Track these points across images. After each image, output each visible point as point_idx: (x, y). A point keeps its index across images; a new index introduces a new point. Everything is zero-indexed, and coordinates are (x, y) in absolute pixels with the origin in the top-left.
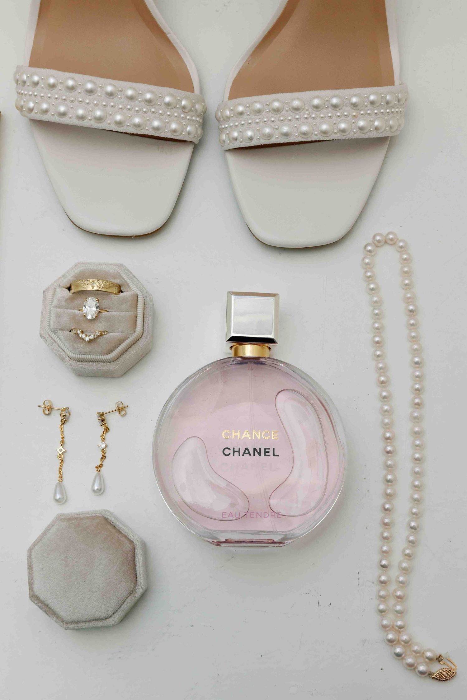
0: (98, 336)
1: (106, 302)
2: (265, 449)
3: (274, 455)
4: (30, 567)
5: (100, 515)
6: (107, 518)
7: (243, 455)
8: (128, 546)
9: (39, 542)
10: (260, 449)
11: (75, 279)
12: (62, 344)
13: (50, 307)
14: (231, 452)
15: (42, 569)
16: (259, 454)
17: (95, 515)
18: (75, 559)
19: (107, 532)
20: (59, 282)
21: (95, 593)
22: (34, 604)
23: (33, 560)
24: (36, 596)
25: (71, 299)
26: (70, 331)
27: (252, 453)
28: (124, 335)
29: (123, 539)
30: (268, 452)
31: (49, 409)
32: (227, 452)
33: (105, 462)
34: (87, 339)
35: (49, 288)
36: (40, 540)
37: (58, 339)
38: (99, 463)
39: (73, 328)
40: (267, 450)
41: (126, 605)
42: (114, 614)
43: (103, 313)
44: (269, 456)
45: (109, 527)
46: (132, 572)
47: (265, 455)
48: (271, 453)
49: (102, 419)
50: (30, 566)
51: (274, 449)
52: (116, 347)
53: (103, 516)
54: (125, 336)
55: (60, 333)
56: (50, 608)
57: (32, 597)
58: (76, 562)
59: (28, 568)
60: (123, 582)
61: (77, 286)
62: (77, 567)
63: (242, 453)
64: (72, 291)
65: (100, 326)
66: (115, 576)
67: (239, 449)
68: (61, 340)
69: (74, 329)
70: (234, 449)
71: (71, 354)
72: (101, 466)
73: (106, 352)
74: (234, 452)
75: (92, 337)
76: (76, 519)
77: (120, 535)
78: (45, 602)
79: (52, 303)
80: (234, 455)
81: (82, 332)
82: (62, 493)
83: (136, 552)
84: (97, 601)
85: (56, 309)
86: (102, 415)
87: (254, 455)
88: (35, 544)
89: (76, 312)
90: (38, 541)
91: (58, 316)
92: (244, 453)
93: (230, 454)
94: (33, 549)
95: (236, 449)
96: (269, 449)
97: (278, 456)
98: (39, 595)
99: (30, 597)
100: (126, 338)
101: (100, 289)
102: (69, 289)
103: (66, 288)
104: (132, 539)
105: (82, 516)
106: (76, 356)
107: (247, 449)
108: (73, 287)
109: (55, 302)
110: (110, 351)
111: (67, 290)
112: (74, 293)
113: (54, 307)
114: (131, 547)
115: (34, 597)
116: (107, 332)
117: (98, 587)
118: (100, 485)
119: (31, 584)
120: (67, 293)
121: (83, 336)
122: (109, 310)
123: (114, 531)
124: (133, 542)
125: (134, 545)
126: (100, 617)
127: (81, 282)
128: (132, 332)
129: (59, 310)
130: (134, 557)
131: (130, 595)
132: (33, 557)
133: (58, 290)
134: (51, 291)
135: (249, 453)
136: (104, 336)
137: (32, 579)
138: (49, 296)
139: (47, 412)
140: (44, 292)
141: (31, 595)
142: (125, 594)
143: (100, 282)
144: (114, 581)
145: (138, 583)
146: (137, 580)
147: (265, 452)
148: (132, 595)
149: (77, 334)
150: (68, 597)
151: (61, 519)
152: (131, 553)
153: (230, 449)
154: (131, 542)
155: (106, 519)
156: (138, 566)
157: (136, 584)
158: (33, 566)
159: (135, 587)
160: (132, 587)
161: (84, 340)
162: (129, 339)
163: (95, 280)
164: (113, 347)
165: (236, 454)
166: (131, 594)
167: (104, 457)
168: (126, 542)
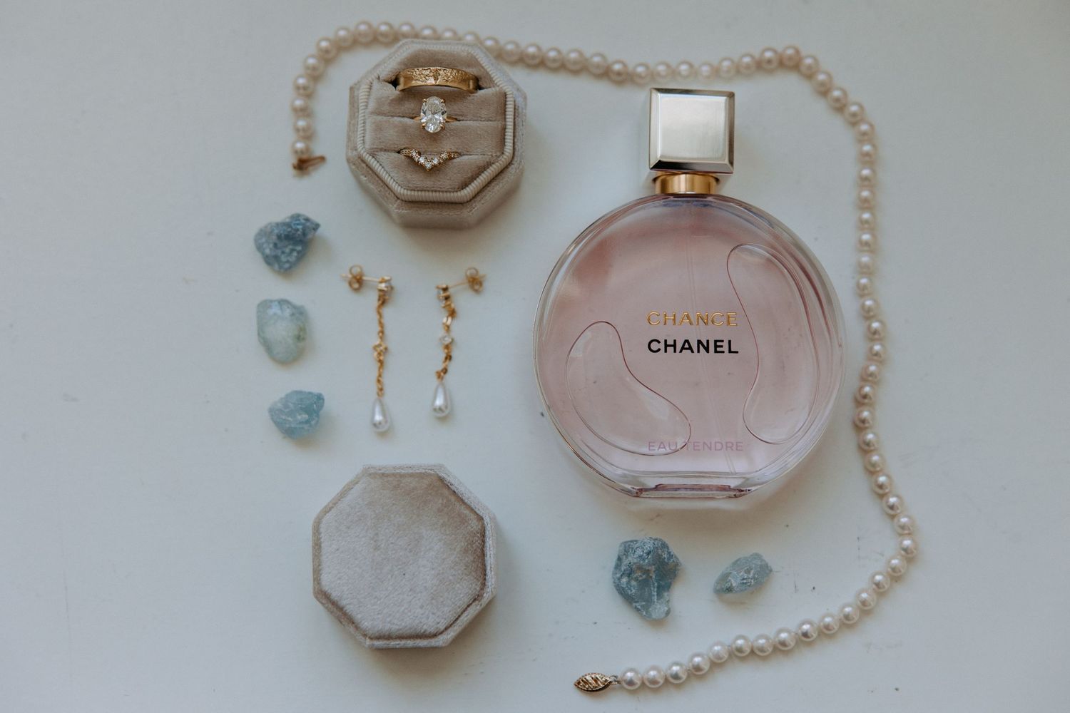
0: (446, 161)
1: (457, 108)
2: (716, 341)
3: (730, 351)
4: (317, 546)
5: (432, 472)
6: (444, 478)
7: (681, 351)
8: (474, 525)
9: (333, 507)
10: (708, 341)
11: (403, 67)
12: (385, 173)
13: (364, 112)
14: (662, 346)
15: (337, 550)
16: (707, 350)
17: (424, 471)
18: (391, 539)
19: (442, 500)
20: (378, 72)
21: (419, 595)
22: (320, 605)
23: (322, 535)
24: (325, 593)
25: (399, 101)
26: (399, 152)
27: (695, 349)
28: (487, 158)
29: (467, 512)
30: (722, 346)
31: (358, 282)
32: (655, 346)
33: (452, 366)
34: (428, 166)
35: (359, 82)
36: (335, 504)
37: (378, 164)
38: (440, 367)
39: (403, 147)
40: (718, 344)
41: (467, 616)
42: (446, 629)
43: (452, 123)
44: (723, 352)
45: (446, 492)
46: (479, 565)
47: (716, 351)
48: (726, 348)
49: (446, 295)
50: (316, 544)
51: (730, 342)
52: (473, 179)
53: (438, 474)
54: (488, 160)
55: (383, 156)
56: (345, 614)
57: (319, 593)
58: (392, 543)
59: (314, 548)
60: (466, 580)
61: (409, 79)
62: (394, 552)
63: (678, 348)
64: (401, 87)
65: (448, 146)
66: (452, 570)
67: (675, 341)
68: (383, 167)
69: (405, 149)
70: (666, 341)
71: (399, 190)
72: (445, 371)
73: (457, 187)
74: (666, 346)
75: (436, 162)
76: (394, 475)
77: (463, 507)
78: (339, 603)
79: (367, 106)
80: (666, 351)
81: (420, 154)
82: (384, 413)
83: (487, 533)
84: (422, 607)
85: (375, 117)
86: (445, 290)
87: (699, 351)
88: (327, 510)
89: (407, 120)
90: (331, 505)
91: (378, 128)
92: (683, 348)
93: (659, 350)
94: (323, 517)
95: (670, 342)
96: (722, 341)
97: (737, 352)
98: (329, 591)
99: (315, 593)
100: (489, 164)
101: (448, 84)
102: (395, 83)
103: (390, 83)
104: (481, 514)
105: (403, 471)
106: (409, 192)
107: (687, 341)
108: (402, 80)
109: (372, 105)
110: (464, 185)
111: (391, 85)
112: (402, 91)
113: (372, 113)
114: (480, 527)
115: (323, 596)
116: (460, 154)
117: (425, 585)
118: (446, 399)
119: (317, 572)
120: (392, 92)
121: (422, 160)
122: (461, 118)
123: (453, 498)
124: (483, 519)
125: (483, 524)
126: (424, 632)
127: (417, 72)
128: (498, 154)
129: (380, 118)
130: (484, 542)
131: (473, 602)
132: (322, 530)
133: (376, 85)
134: (364, 88)
135: (690, 348)
136: (455, 160)
137: (319, 565)
138: (362, 93)
139: (356, 286)
140: (352, 89)
141: (316, 590)
142: (467, 600)
143: (448, 72)
144: (451, 578)
145: (486, 584)
146: (485, 579)
147: (716, 346)
148: (477, 602)
149: (411, 158)
150: (376, 597)
151: (370, 474)
152: (478, 535)
153: (659, 342)
154: (480, 519)
155: (441, 480)
156: (488, 556)
157: (484, 585)
158: (322, 545)
159: (482, 589)
160: (478, 589)
161: (422, 167)
162: (493, 165)
163: (439, 68)
164: (469, 178)
165: (670, 349)
166: (475, 600)
167: (449, 357)
168: (472, 516)
